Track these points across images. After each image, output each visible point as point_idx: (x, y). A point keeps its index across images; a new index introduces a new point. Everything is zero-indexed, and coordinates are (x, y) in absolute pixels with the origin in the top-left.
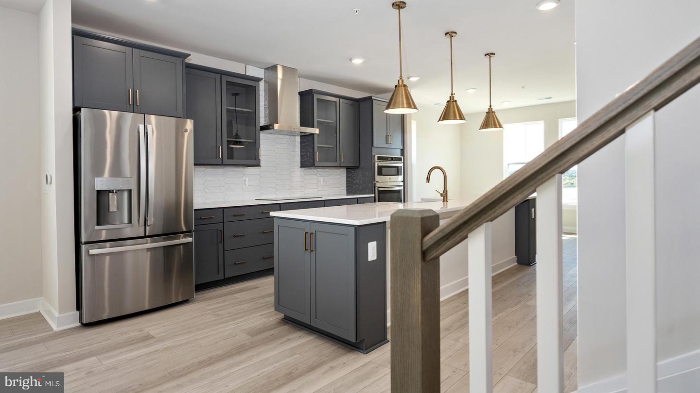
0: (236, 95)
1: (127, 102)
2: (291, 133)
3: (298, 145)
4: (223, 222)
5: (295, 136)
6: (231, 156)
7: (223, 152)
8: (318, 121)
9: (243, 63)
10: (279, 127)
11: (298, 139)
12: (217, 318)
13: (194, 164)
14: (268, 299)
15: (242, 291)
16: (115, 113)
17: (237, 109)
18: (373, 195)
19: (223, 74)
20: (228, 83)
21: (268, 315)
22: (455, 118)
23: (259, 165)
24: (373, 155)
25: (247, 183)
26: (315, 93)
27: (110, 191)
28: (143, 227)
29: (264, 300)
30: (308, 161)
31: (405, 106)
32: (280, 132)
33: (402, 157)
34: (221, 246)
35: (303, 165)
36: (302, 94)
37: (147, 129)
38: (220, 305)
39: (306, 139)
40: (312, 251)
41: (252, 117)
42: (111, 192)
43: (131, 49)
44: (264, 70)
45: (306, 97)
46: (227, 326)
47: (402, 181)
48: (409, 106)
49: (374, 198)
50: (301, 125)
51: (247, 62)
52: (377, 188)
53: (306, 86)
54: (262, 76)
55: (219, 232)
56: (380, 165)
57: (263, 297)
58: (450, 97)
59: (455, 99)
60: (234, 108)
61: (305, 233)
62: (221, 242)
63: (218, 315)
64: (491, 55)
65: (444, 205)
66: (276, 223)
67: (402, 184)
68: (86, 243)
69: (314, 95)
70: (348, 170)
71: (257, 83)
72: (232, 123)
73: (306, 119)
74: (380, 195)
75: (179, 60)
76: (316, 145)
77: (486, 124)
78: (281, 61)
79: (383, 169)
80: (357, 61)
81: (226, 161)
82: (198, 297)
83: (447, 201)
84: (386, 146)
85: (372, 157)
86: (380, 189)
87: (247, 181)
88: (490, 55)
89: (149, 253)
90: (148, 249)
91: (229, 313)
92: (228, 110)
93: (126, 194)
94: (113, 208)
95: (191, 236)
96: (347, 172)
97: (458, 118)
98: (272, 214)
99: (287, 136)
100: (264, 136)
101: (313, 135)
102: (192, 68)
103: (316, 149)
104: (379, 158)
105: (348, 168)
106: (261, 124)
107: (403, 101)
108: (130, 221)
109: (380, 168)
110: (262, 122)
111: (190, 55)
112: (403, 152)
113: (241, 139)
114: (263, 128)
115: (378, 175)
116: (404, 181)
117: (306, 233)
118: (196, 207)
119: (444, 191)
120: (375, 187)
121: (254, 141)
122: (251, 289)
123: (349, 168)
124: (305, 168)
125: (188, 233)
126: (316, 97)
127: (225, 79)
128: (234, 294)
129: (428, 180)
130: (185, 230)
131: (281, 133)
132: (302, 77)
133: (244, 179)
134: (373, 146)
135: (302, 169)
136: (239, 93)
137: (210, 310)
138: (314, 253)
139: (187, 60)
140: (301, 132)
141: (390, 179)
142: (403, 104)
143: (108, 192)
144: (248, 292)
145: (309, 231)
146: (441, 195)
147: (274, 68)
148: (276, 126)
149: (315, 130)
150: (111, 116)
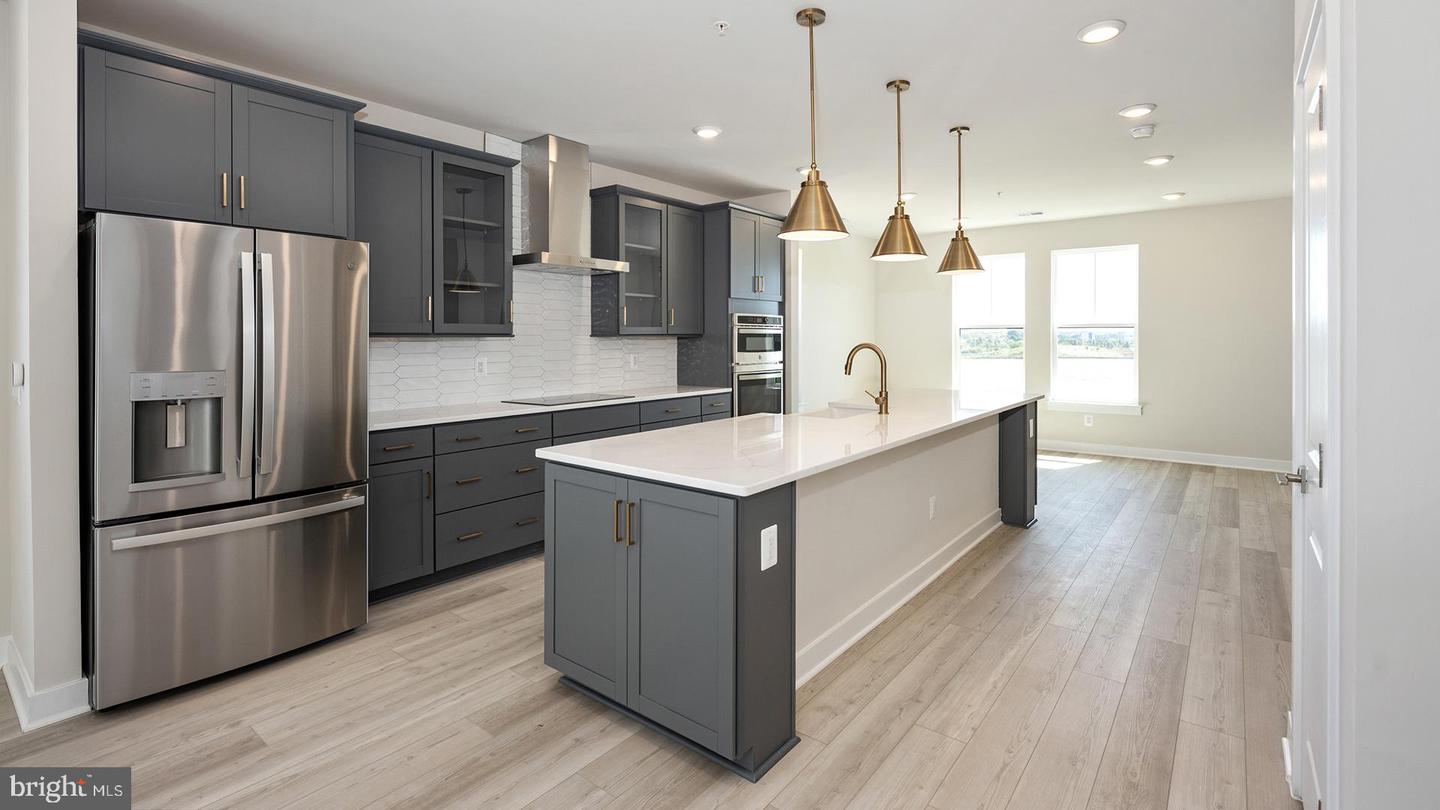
0: (464, 191)
1: (218, 201)
2: (574, 271)
3: (587, 293)
4: (434, 455)
5: (582, 275)
6: (451, 316)
7: (435, 306)
8: (627, 247)
9: (479, 129)
10: (550, 258)
11: (587, 281)
12: (418, 678)
13: (372, 335)
14: (529, 621)
15: (472, 598)
16: (196, 228)
17: (466, 220)
18: (729, 390)
19: (436, 149)
20: (447, 167)
21: (530, 666)
22: (907, 251)
23: (509, 334)
24: (730, 313)
25: (485, 370)
26: (622, 193)
27: (169, 403)
28: (250, 479)
29: (519, 625)
30: (605, 325)
31: (823, 226)
32: (553, 269)
33: (782, 317)
34: (428, 505)
35: (597, 332)
36: (595, 194)
37: (260, 262)
38: (423, 640)
39: (603, 282)
40: (631, 543)
41: (499, 234)
42: (171, 405)
43: (229, 84)
44: (520, 145)
45: (604, 201)
46: (436, 702)
47: (781, 362)
48: (831, 226)
49: (730, 395)
50: (594, 255)
51: (487, 126)
52: (735, 376)
53: (603, 177)
54: (517, 156)
55: (426, 478)
56: (742, 331)
57: (516, 616)
58: (896, 209)
59: (905, 214)
60: (461, 220)
61: (618, 503)
62: (428, 497)
63: (419, 670)
64: (962, 131)
65: (881, 420)
66: (550, 474)
67: (781, 366)
68: (105, 524)
69: (621, 196)
70: (681, 341)
71: (507, 169)
73: (602, 245)
74: (742, 388)
75: (340, 115)
76: (623, 294)
77: (952, 262)
78: (555, 128)
79: (748, 339)
80: (707, 133)
81: (441, 326)
82: (375, 617)
83: (887, 412)
84: (753, 295)
85: (728, 318)
86: (741, 378)
87: (485, 364)
88: (958, 130)
89: (273, 533)
90: (271, 527)
91: (443, 664)
92: (447, 223)
93: (207, 409)
94: (176, 439)
95: (361, 492)
96: (679, 344)
97: (913, 252)
98: (541, 453)
99: (565, 276)
100: (520, 277)
101: (617, 273)
102: (366, 132)
103: (623, 302)
104: (741, 320)
105: (680, 338)
106: (516, 252)
107: (818, 216)
108: (217, 468)
109: (742, 338)
110: (518, 247)
111: (365, 105)
112: (782, 307)
113: (475, 281)
114: (519, 260)
115: (739, 351)
116: (783, 362)
118: (374, 425)
119: (881, 393)
120: (732, 374)
121: (500, 284)
123: (682, 338)
124: (602, 339)
125: (356, 485)
126: (623, 200)
127: (441, 158)
128: (453, 608)
129: (848, 368)
130: (354, 479)
131: (555, 270)
132: (595, 162)
133: (478, 360)
134: (729, 296)
135: (595, 340)
136: (470, 187)
137: (400, 655)
138: (636, 547)
139: (357, 117)
140: (593, 269)
141: (760, 357)
142: (818, 222)
143: (164, 405)
145: (624, 499)
146: (877, 400)
147: (542, 141)
148: (545, 257)
149: (621, 266)
150: (185, 233)
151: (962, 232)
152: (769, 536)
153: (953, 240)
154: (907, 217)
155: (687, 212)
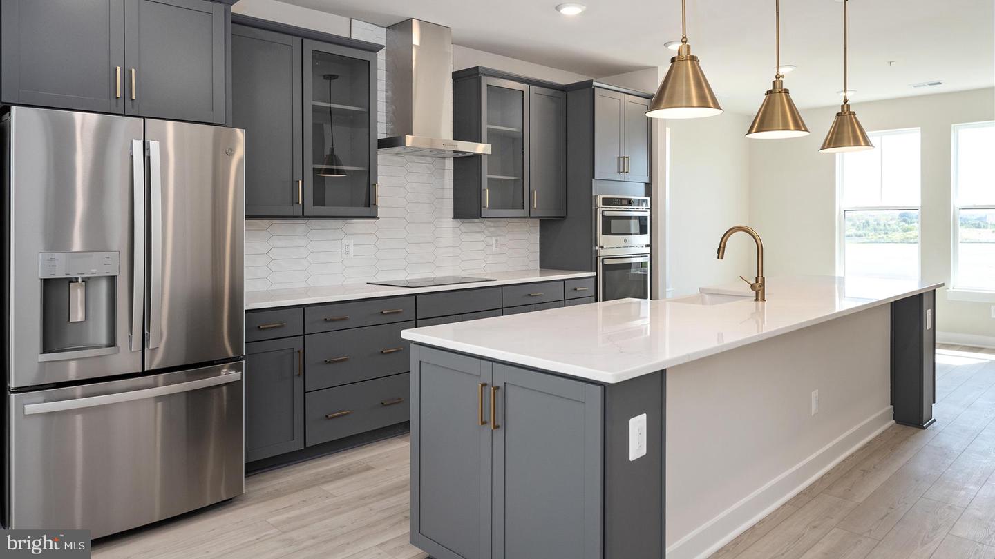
0: (331, 77)
1: (112, 93)
2: (436, 154)
3: (450, 175)
4: (304, 335)
5: (444, 158)
6: (319, 201)
7: (305, 191)
8: (489, 129)
9: (346, 16)
10: (413, 141)
11: (449, 164)
13: (248, 217)
14: (394, 500)
15: (339, 475)
16: (93, 118)
17: (333, 105)
18: (594, 274)
19: (306, 37)
20: (317, 55)
21: (396, 545)
22: (786, 128)
23: (375, 217)
24: (594, 194)
25: (351, 252)
26: (484, 75)
27: (71, 281)
28: (140, 353)
30: (467, 208)
31: (695, 102)
32: (416, 152)
33: (648, 199)
34: (299, 382)
35: (458, 215)
36: (457, 76)
37: (149, 149)
39: (466, 166)
40: (496, 427)
41: (364, 119)
42: (73, 282)
44: (385, 30)
45: (466, 82)
47: (647, 246)
48: (703, 103)
49: (593, 279)
50: (456, 137)
51: (353, 14)
52: (600, 259)
53: (466, 59)
54: (382, 42)
55: (296, 355)
56: (606, 214)
57: (382, 495)
58: (774, 82)
59: (784, 88)
60: (328, 105)
61: (482, 386)
62: (299, 375)
63: (291, 542)
65: (757, 308)
66: (415, 355)
67: (647, 250)
68: (20, 390)
69: (482, 77)
70: (543, 224)
71: (372, 54)
72: (322, 129)
73: (465, 127)
74: (607, 272)
75: (219, 8)
76: (485, 176)
77: (836, 139)
78: (418, 12)
79: (612, 222)
80: (573, 11)
81: (310, 209)
82: (251, 489)
83: (763, 299)
84: (618, 176)
85: (591, 199)
86: (606, 262)
87: (351, 246)
89: (160, 404)
90: (158, 398)
92: (316, 109)
93: (103, 287)
94: (78, 314)
95: (238, 369)
96: (541, 227)
97: (792, 128)
98: (406, 334)
99: (428, 158)
100: (385, 162)
101: (480, 155)
102: (242, 24)
103: (485, 185)
104: (606, 201)
105: (543, 220)
106: (380, 136)
108: (112, 343)
109: (607, 220)
110: (382, 130)
112: (649, 189)
113: (341, 165)
114: (383, 144)
115: (603, 234)
116: (650, 246)
117: (484, 385)
118: (249, 305)
119: (757, 279)
120: (597, 258)
121: (367, 170)
122: (359, 472)
123: (546, 221)
124: (462, 221)
125: (234, 362)
126: (486, 82)
127: (310, 45)
128: (323, 483)
129: (721, 252)
130: (231, 354)
131: (418, 153)
132: (458, 45)
133: (345, 242)
134: (592, 177)
135: (457, 223)
136: (337, 74)
138: (500, 432)
139: (235, 9)
140: (455, 152)
141: (625, 241)
142: (689, 98)
143: (68, 282)
144: (354, 478)
145: (488, 382)
146: (753, 286)
147: (405, 25)
148: (409, 140)
149: (482, 148)
150: (84, 123)
151: (848, 106)
152: (638, 426)
153: (838, 114)
154: (786, 91)
155: (550, 92)
